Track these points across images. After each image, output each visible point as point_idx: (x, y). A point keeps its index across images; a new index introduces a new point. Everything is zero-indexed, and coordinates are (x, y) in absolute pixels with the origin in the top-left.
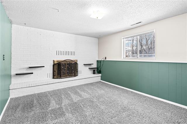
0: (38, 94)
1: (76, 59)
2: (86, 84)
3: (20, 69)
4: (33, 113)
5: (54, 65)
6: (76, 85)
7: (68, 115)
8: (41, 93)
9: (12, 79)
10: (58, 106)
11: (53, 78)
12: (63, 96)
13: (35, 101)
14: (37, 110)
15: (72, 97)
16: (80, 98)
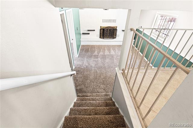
0: (92, 45)
1: (116, 26)
2: (119, 45)
3: (84, 31)
4: (88, 54)
5: (100, 30)
6: (112, 45)
7: (99, 59)
8: (93, 45)
9: (81, 36)
10: (97, 54)
11: (100, 38)
12: (102, 50)
13: (90, 49)
14: (89, 53)
15: (106, 52)
16: (109, 54)
